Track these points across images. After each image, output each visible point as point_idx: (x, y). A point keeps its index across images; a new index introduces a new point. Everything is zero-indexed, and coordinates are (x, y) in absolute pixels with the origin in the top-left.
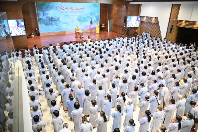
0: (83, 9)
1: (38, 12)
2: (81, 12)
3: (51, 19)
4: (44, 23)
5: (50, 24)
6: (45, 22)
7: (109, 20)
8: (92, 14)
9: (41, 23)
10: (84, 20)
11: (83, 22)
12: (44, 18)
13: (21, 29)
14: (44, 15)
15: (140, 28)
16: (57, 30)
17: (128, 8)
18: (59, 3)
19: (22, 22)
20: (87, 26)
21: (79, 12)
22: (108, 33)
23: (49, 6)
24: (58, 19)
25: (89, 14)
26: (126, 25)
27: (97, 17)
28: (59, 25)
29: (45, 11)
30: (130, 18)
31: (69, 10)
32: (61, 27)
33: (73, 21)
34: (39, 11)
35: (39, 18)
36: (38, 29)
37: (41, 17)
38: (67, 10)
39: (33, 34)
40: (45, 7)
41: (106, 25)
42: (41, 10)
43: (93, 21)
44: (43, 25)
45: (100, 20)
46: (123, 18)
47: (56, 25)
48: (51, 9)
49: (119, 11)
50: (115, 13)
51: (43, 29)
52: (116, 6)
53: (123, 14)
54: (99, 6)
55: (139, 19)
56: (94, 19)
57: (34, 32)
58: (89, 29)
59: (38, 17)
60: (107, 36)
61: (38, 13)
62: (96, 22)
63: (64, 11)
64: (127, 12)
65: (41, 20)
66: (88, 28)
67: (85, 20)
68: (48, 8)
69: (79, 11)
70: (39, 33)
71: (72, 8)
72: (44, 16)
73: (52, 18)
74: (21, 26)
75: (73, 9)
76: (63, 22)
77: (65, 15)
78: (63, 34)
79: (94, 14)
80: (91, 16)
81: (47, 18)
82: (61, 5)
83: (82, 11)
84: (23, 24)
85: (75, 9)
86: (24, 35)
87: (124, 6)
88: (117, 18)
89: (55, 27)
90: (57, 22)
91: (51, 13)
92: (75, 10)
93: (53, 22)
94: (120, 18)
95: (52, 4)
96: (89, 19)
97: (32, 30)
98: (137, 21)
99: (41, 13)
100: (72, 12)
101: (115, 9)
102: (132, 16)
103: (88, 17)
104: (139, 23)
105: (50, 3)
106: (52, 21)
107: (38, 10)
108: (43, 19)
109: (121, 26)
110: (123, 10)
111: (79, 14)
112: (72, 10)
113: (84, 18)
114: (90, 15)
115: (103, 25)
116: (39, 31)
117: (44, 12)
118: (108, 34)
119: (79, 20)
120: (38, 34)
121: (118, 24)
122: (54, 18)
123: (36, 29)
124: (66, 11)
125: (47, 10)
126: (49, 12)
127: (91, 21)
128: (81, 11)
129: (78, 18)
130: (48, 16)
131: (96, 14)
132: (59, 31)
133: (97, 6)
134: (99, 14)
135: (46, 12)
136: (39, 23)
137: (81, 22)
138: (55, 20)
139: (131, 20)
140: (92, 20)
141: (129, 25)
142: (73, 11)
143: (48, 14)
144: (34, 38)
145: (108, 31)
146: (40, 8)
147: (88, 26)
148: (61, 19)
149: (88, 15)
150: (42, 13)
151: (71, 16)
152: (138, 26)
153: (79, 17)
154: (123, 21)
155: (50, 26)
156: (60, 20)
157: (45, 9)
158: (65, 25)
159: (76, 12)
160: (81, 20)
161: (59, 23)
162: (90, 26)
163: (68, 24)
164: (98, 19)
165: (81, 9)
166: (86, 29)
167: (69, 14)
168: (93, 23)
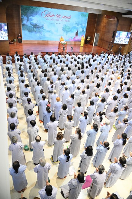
0: (70, 17)
1: (22, 16)
2: (67, 21)
3: (35, 26)
4: (27, 30)
5: (33, 31)
6: (29, 29)
7: (96, 33)
8: (78, 25)
9: (24, 29)
10: (70, 30)
11: (68, 32)
12: (28, 24)
13: (4, 33)
14: (28, 21)
15: (128, 46)
16: (40, 39)
17: (119, 21)
18: (45, 9)
19: (6, 26)
20: (71, 38)
21: (65, 21)
22: (93, 47)
23: (34, 11)
24: (43, 26)
25: (75, 24)
26: (113, 41)
27: (83, 28)
28: (42, 33)
29: (30, 16)
30: (120, 33)
31: (54, 18)
32: (44, 36)
33: (57, 31)
34: (23, 16)
35: (23, 24)
36: (21, 36)
37: (25, 22)
38: (52, 18)
39: (15, 40)
40: (29, 12)
41: (92, 39)
42: (26, 15)
43: (78, 33)
44: (27, 32)
45: (86, 32)
46: (112, 32)
47: (40, 32)
48: (36, 14)
49: (108, 23)
50: (103, 26)
51: (26, 35)
52: (106, 18)
53: (113, 27)
55: (130, 36)
56: (80, 30)
57: (16, 38)
58: (73, 41)
59: (22, 22)
60: (92, 50)
61: (22, 18)
62: (82, 34)
63: (50, 18)
64: (117, 26)
66: (73, 39)
67: (71, 31)
68: (33, 13)
69: (66, 19)
70: (22, 40)
71: (58, 16)
73: (36, 24)
74: (4, 31)
76: (47, 30)
77: (50, 23)
78: (45, 43)
79: (81, 25)
80: (77, 27)
81: (31, 24)
82: (46, 11)
84: (6, 28)
85: (62, 16)
86: (6, 40)
87: (114, 19)
88: (105, 32)
89: (38, 35)
90: (41, 29)
91: (36, 19)
92: (61, 18)
93: (37, 30)
94: (109, 32)
96: (75, 29)
97: (15, 36)
98: (127, 37)
99: (25, 18)
100: (58, 20)
101: (105, 21)
102: (122, 31)
103: (74, 27)
104: (128, 39)
105: (36, 7)
106: (35, 28)
107: (22, 15)
108: (26, 25)
109: (108, 41)
110: (113, 23)
111: (65, 23)
112: (58, 18)
113: (69, 28)
114: (76, 25)
115: (89, 37)
116: (21, 38)
117: (28, 17)
118: (93, 49)
119: (64, 29)
120: (20, 41)
121: (105, 39)
122: (38, 24)
123: (19, 35)
124: (51, 18)
125: (31, 16)
126: (34, 18)
127: (76, 32)
128: (68, 19)
129: (63, 28)
130: (32, 22)
132: (42, 40)
133: (85, 16)
134: (86, 25)
135: (31, 17)
136: (22, 29)
137: (66, 32)
138: (39, 28)
139: (120, 36)
140: (77, 32)
141: (117, 41)
143: (32, 20)
144: (16, 44)
145: (93, 45)
146: (25, 13)
147: (73, 38)
148: (45, 27)
149: (75, 25)
150: (27, 18)
151: (55, 24)
152: (127, 43)
153: (64, 27)
154: (112, 35)
155: (34, 33)
157: (30, 14)
158: (49, 33)
159: (61, 20)
160: (66, 30)
161: (43, 31)
162: (75, 37)
163: (52, 33)
164: (84, 30)
165: (67, 17)
166: (71, 41)
167: (54, 22)
168: (78, 35)
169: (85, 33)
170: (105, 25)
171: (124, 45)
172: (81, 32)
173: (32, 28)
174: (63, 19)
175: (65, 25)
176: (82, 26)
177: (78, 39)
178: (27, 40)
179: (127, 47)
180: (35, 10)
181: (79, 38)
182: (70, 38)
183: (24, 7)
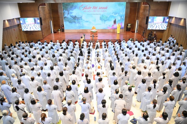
0: (106, 8)
2: (104, 11)
3: (75, 18)
4: (68, 21)
5: (73, 22)
6: (70, 21)
8: (116, 13)
10: (107, 19)
11: (105, 21)
12: (69, 16)
13: (37, 25)
14: (68, 14)
16: (80, 28)
18: (82, 3)
19: (38, 20)
20: (109, 26)
21: (102, 11)
22: (135, 34)
23: (73, 5)
24: (81, 17)
25: (112, 13)
27: (121, 17)
28: (81, 23)
29: (70, 10)
30: (153, 19)
31: (92, 9)
32: (83, 25)
33: (95, 20)
34: (64, 10)
35: (64, 16)
37: (66, 15)
38: (89, 9)
39: (59, 30)
40: (69, 7)
41: (133, 26)
42: (67, 9)
43: (116, 21)
44: (68, 23)
45: (125, 20)
47: (79, 23)
48: (75, 8)
50: (141, 13)
51: (67, 26)
52: (143, 5)
54: (125, 5)
56: (118, 18)
58: (112, 29)
59: (64, 15)
60: (134, 36)
61: (64, 12)
62: (121, 22)
63: (87, 10)
64: (149, 12)
65: (66, 19)
66: (111, 27)
67: (108, 20)
68: (72, 7)
71: (95, 8)
73: (75, 16)
75: (96, 8)
76: (85, 20)
77: (88, 14)
78: (84, 32)
80: (115, 16)
81: (71, 17)
82: (83, 5)
83: (106, 10)
85: (98, 8)
86: (39, 30)
88: (142, 18)
89: (77, 25)
90: (80, 20)
91: (75, 12)
92: (98, 9)
93: (76, 21)
95: (75, 4)
96: (113, 18)
98: (163, 22)
99: (66, 12)
100: (95, 11)
101: (142, 8)
102: (156, 16)
106: (75, 19)
107: (63, 10)
108: (67, 18)
110: (147, 8)
111: (102, 13)
112: (94, 10)
113: (107, 17)
114: (113, 14)
115: (129, 25)
117: (68, 11)
119: (101, 19)
121: (142, 25)
122: (77, 16)
124: (88, 10)
126: (73, 11)
127: (114, 20)
128: (104, 10)
129: (100, 17)
130: (72, 14)
131: (121, 13)
132: (81, 29)
133: (122, 5)
134: (124, 13)
135: (71, 11)
136: (64, 21)
137: (103, 21)
138: (78, 19)
140: (115, 20)
141: (151, 26)
143: (72, 13)
145: (135, 32)
147: (111, 26)
148: (83, 18)
151: (93, 15)
152: (165, 29)
153: (101, 16)
155: (73, 24)
157: (70, 8)
158: (87, 23)
159: (98, 11)
160: (103, 19)
162: (113, 25)
163: (90, 23)
164: (123, 18)
165: (104, 8)
166: (109, 28)
167: (91, 13)
168: (116, 23)
170: (142, 11)
171: (162, 31)
172: (119, 20)
173: (72, 20)
174: (100, 10)
175: (103, 15)
176: (120, 14)
178: (68, 29)
179: (166, 33)
182: (108, 26)
183: (65, 3)
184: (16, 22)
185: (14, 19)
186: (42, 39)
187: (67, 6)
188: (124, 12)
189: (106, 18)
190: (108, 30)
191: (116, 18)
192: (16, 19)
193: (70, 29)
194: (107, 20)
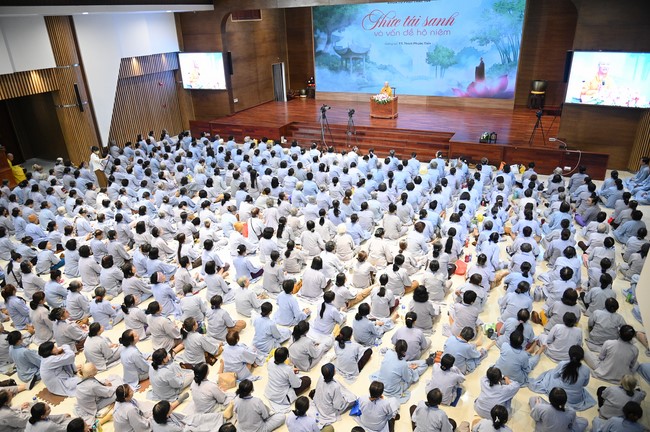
0: (451, 21)
1: (315, 33)
2: (440, 33)
3: (347, 54)
4: (327, 65)
5: (341, 68)
6: (331, 63)
8: (484, 41)
9: (319, 65)
10: (452, 60)
11: (445, 66)
12: (330, 50)
14: (328, 42)
16: (360, 89)
18: (371, 7)
20: (459, 85)
21: (435, 33)
23: (342, 15)
24: (366, 54)
25: (473, 40)
26: (565, 93)
27: (506, 52)
28: (365, 71)
29: (333, 30)
31: (400, 28)
32: (370, 79)
33: (410, 64)
34: (318, 31)
35: (317, 50)
36: (313, 81)
37: (321, 47)
38: (393, 27)
39: (304, 91)
40: (332, 20)
41: (553, 88)
42: (325, 29)
43: (486, 68)
44: (326, 71)
47: (359, 71)
48: (350, 24)
51: (324, 80)
54: (524, 8)
56: (493, 58)
58: (467, 96)
59: (316, 47)
61: (316, 36)
62: (502, 72)
63: (385, 29)
65: (321, 57)
66: (465, 91)
67: (455, 63)
68: (341, 22)
69: (435, 28)
70: (314, 91)
71: (411, 21)
72: (330, 46)
73: (349, 49)
75: (415, 22)
76: (378, 64)
77: (386, 44)
79: (496, 41)
80: (480, 48)
81: (336, 51)
82: (376, 12)
83: (448, 27)
85: (422, 21)
89: (354, 77)
90: (362, 63)
91: (347, 37)
92: (420, 27)
93: (350, 65)
95: (351, 10)
96: (472, 58)
99: (323, 36)
100: (410, 33)
103: (469, 52)
106: (347, 59)
107: (315, 30)
108: (326, 55)
111: (434, 39)
112: (409, 28)
113: (451, 55)
114: (476, 44)
115: (537, 84)
116: (314, 86)
117: (329, 34)
119: (430, 59)
120: (311, 94)
122: (354, 50)
124: (389, 29)
125: (337, 29)
126: (343, 34)
127: (478, 64)
128: (444, 28)
129: (428, 54)
130: (338, 44)
131: (506, 40)
132: (365, 91)
133: (509, 9)
134: (517, 40)
135: (336, 33)
136: (315, 63)
137: (439, 67)
138: (355, 59)
140: (482, 65)
142: (415, 29)
143: (338, 39)
144: (307, 101)
146: (322, 23)
147: (467, 85)
148: (373, 56)
149: (469, 44)
150: (326, 36)
151: (403, 46)
153: (432, 51)
155: (343, 73)
156: (371, 59)
157: (334, 24)
158: (385, 73)
159: (422, 33)
160: (439, 60)
161: (368, 68)
162: (473, 84)
163: (393, 73)
164: (512, 60)
165: (442, 22)
166: (458, 95)
167: (397, 39)
168: (486, 74)
169: (515, 70)
172: (495, 66)
173: (340, 62)
174: (429, 28)
175: (437, 47)
176: (500, 44)
177: (486, 89)
178: (326, 91)
180: (347, 14)
181: (489, 88)
182: (456, 87)
183: (321, 9)
184: (166, 65)
185: (160, 55)
186: (229, 113)
187: (325, 17)
188: (517, 35)
189: (449, 57)
190: (453, 100)
191: (484, 57)
192: (166, 54)
193: (330, 90)
194: (451, 65)
